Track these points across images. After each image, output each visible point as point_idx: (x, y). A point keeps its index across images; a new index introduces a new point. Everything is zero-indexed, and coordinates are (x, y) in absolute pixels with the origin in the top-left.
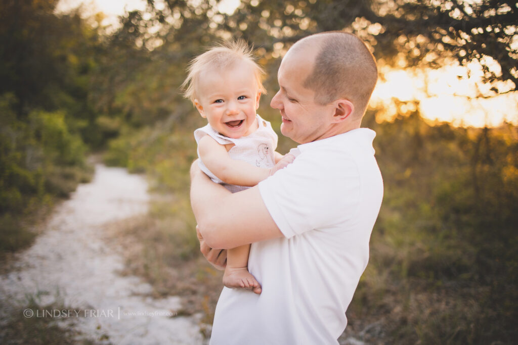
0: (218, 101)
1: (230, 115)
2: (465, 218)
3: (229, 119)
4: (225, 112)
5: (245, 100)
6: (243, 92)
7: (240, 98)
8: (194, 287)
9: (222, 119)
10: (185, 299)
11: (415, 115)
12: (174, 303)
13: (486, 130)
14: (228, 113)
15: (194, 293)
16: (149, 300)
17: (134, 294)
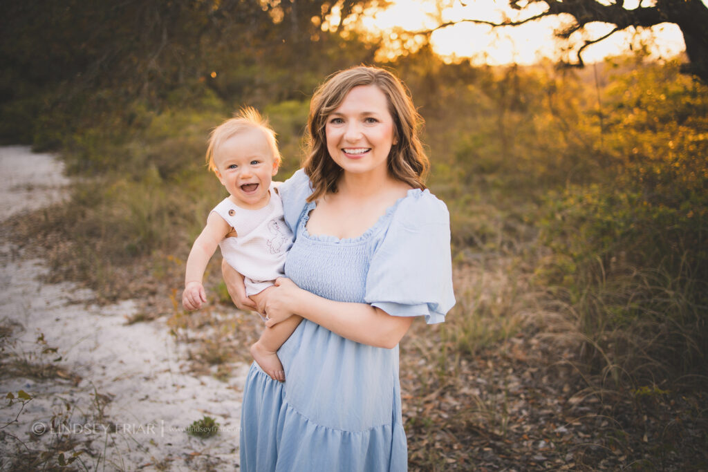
0: (231, 167)
1: (243, 179)
2: (490, 178)
3: (242, 182)
4: (238, 177)
5: (258, 165)
6: (255, 157)
7: (253, 163)
8: (151, 287)
9: (236, 183)
10: (142, 303)
11: (425, 50)
12: (129, 307)
13: (515, 68)
14: (241, 176)
15: (153, 293)
16: (94, 307)
17: (72, 302)
